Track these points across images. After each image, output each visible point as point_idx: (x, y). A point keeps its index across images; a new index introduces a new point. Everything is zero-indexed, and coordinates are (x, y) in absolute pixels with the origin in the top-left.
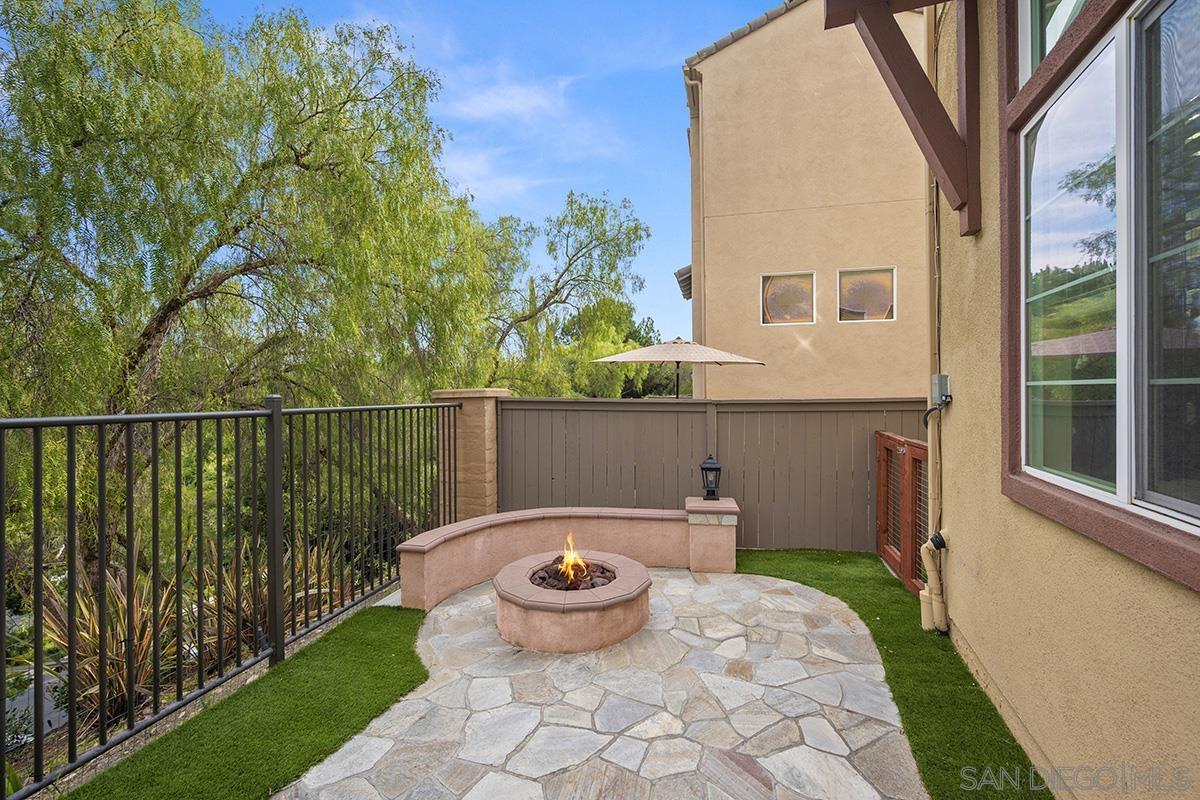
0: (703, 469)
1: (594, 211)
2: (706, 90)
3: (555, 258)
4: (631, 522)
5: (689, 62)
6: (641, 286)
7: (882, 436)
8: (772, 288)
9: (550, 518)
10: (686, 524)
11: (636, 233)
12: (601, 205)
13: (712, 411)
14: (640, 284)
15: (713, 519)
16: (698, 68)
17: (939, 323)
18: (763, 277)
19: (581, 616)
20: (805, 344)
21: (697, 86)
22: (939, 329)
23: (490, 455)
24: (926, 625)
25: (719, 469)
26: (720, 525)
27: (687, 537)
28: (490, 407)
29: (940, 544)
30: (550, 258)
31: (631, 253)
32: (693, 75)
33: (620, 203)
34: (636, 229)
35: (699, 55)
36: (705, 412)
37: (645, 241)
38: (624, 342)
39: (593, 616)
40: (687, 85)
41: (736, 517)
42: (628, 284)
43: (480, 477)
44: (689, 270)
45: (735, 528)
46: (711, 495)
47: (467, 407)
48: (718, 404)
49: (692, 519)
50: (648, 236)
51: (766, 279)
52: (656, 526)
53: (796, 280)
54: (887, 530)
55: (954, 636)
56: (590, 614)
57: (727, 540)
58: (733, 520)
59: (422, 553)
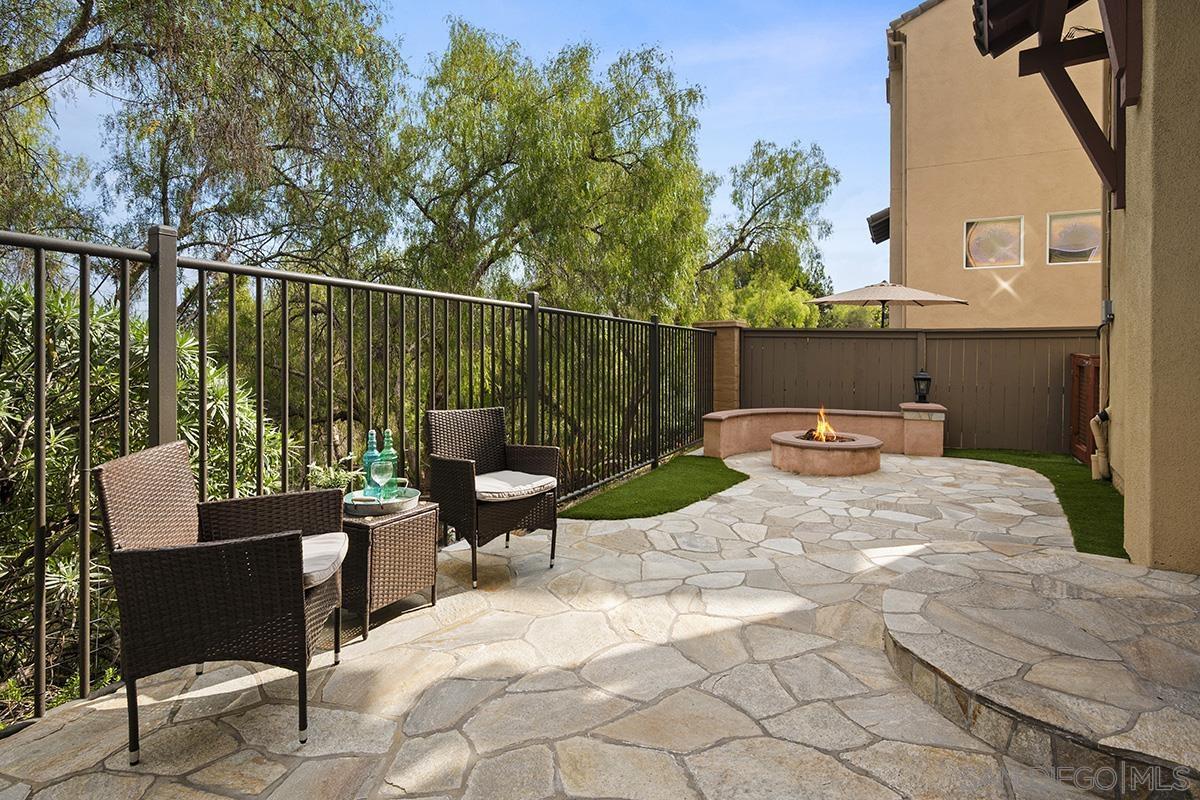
0: (915, 379)
1: (784, 160)
2: (911, 50)
3: (741, 208)
4: (856, 418)
5: (893, 25)
6: (828, 231)
7: (1075, 356)
8: (975, 233)
9: (791, 413)
10: (901, 420)
11: (826, 178)
12: (791, 156)
13: (922, 339)
14: (827, 229)
15: (925, 416)
16: (902, 30)
17: (1109, 264)
18: (967, 224)
19: (840, 453)
20: (1005, 285)
21: (900, 46)
22: (1109, 269)
23: (737, 371)
24: (1095, 476)
25: (929, 380)
26: (930, 420)
27: (903, 428)
28: (737, 333)
29: (1105, 417)
30: (735, 208)
31: (819, 199)
32: (896, 37)
33: (809, 150)
34: (825, 175)
35: (904, 17)
36: (916, 339)
37: (833, 186)
38: (791, 290)
39: (848, 454)
40: (889, 45)
41: (943, 415)
42: (814, 231)
43: (731, 387)
44: (886, 213)
45: (942, 424)
46: (922, 399)
47: (720, 334)
48: (927, 332)
49: (907, 415)
50: (837, 181)
51: (969, 225)
52: (877, 421)
53: (1003, 225)
54: (1079, 433)
55: (1115, 479)
56: (846, 453)
57: (938, 432)
58: (942, 417)
59: (720, 421)
